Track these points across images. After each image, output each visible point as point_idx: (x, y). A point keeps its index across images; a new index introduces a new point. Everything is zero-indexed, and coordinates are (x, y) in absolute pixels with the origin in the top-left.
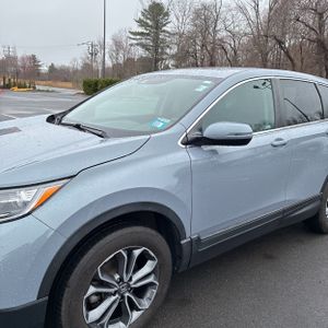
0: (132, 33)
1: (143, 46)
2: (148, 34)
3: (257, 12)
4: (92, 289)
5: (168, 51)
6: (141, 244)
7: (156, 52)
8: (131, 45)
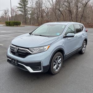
0: (17, 7)
1: (21, 11)
2: (22, 8)
3: (53, 2)
4: (54, 63)
5: (29, 12)
6: (59, 55)
7: (25, 13)
8: (17, 11)
